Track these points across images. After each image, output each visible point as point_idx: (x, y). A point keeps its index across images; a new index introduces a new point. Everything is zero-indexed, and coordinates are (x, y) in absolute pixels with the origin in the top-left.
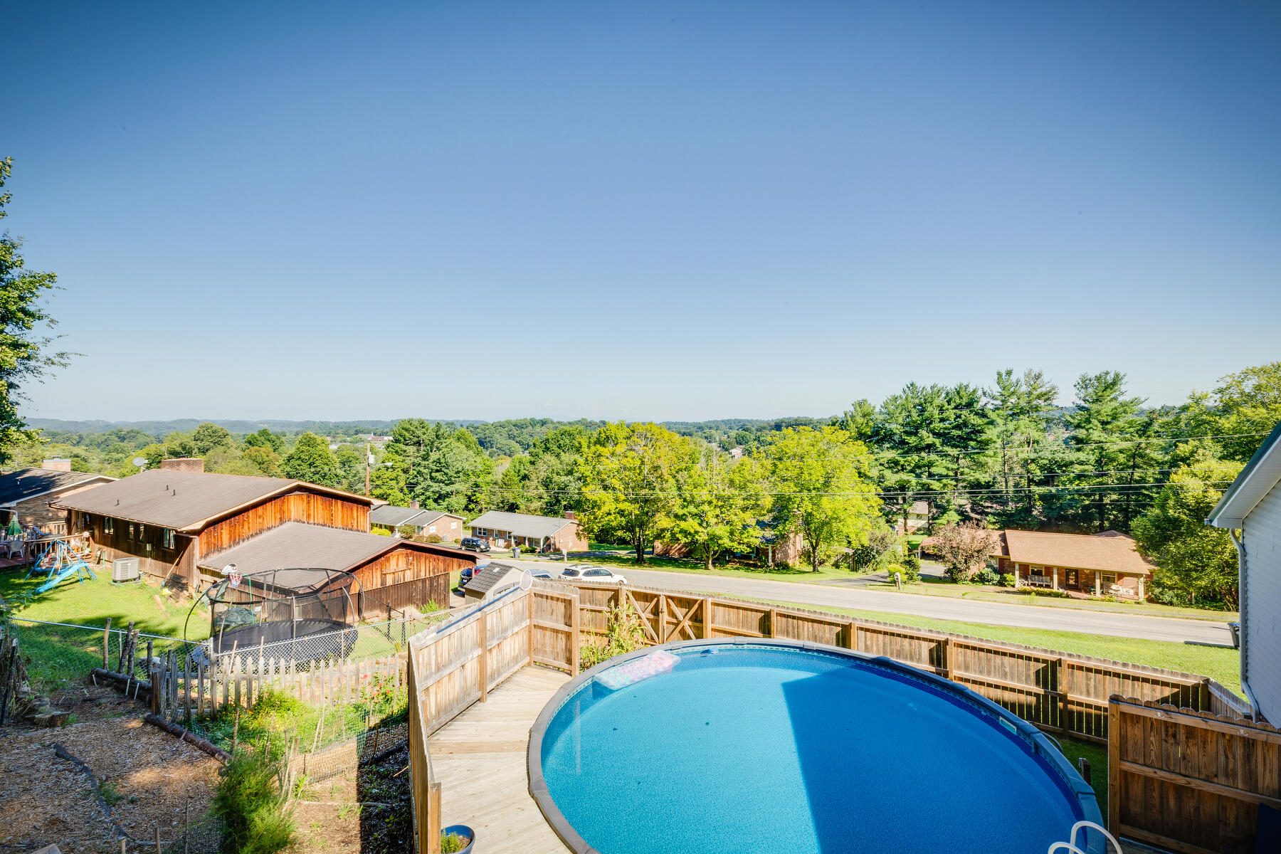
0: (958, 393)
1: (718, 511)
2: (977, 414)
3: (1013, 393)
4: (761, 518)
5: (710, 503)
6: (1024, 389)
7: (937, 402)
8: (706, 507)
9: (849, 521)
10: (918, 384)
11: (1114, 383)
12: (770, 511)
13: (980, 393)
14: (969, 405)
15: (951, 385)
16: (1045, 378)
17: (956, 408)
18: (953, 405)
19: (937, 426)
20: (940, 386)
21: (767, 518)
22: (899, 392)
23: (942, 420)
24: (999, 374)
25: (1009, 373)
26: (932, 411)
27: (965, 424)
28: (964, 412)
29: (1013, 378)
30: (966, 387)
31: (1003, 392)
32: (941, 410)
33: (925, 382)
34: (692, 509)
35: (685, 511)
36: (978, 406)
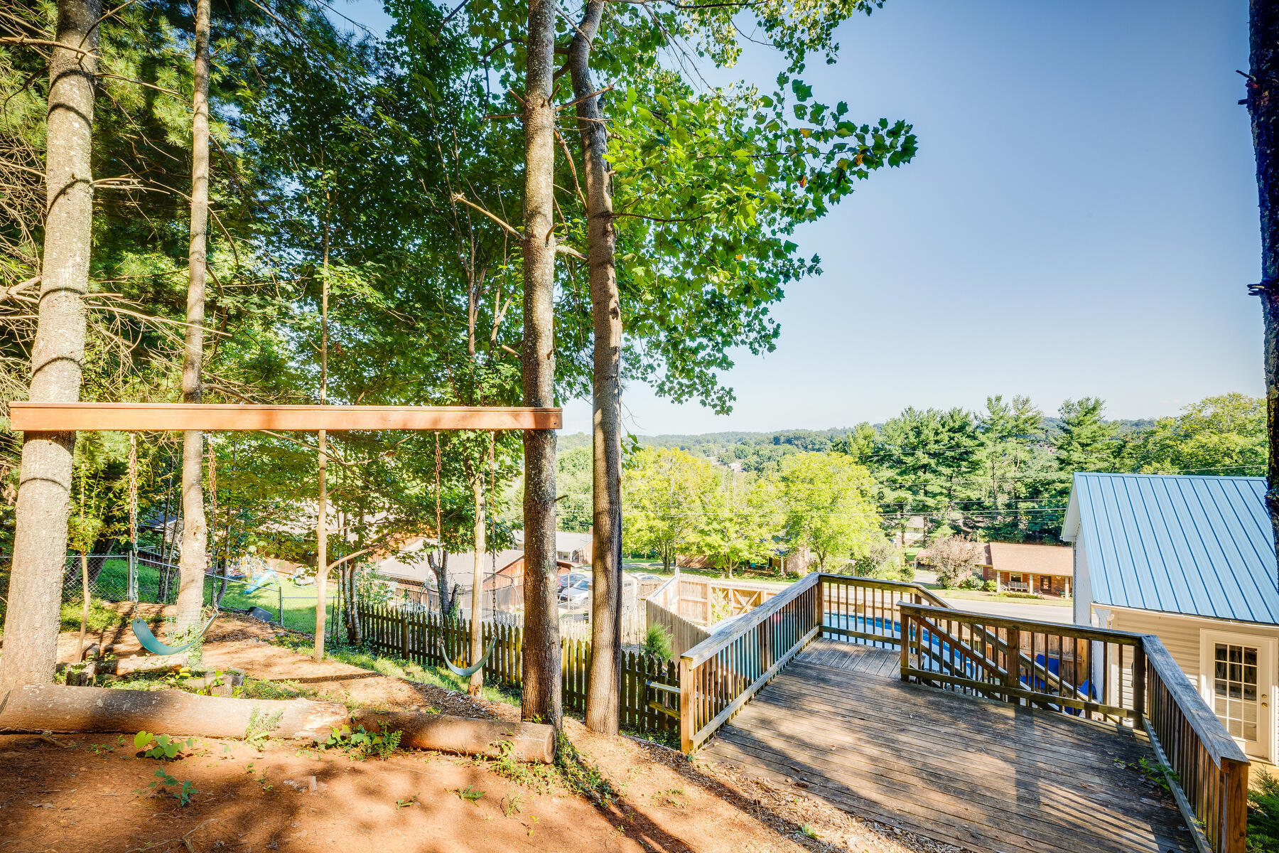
0: (952, 417)
1: (737, 527)
2: (969, 436)
3: (1001, 418)
4: (776, 534)
5: (731, 520)
6: (1013, 413)
7: (933, 425)
8: (727, 524)
9: (853, 535)
10: (915, 409)
11: (1094, 409)
12: (784, 527)
13: (972, 416)
14: (961, 429)
15: (946, 410)
16: (1032, 404)
17: (949, 431)
18: (947, 428)
19: (933, 447)
20: (936, 409)
21: (781, 533)
22: (898, 416)
23: (937, 442)
24: (989, 400)
25: (998, 399)
26: (928, 434)
27: (958, 446)
28: (957, 435)
29: (1003, 403)
30: (960, 411)
31: (993, 417)
32: (937, 434)
33: (921, 407)
34: (716, 525)
35: (710, 527)
36: (969, 429)
